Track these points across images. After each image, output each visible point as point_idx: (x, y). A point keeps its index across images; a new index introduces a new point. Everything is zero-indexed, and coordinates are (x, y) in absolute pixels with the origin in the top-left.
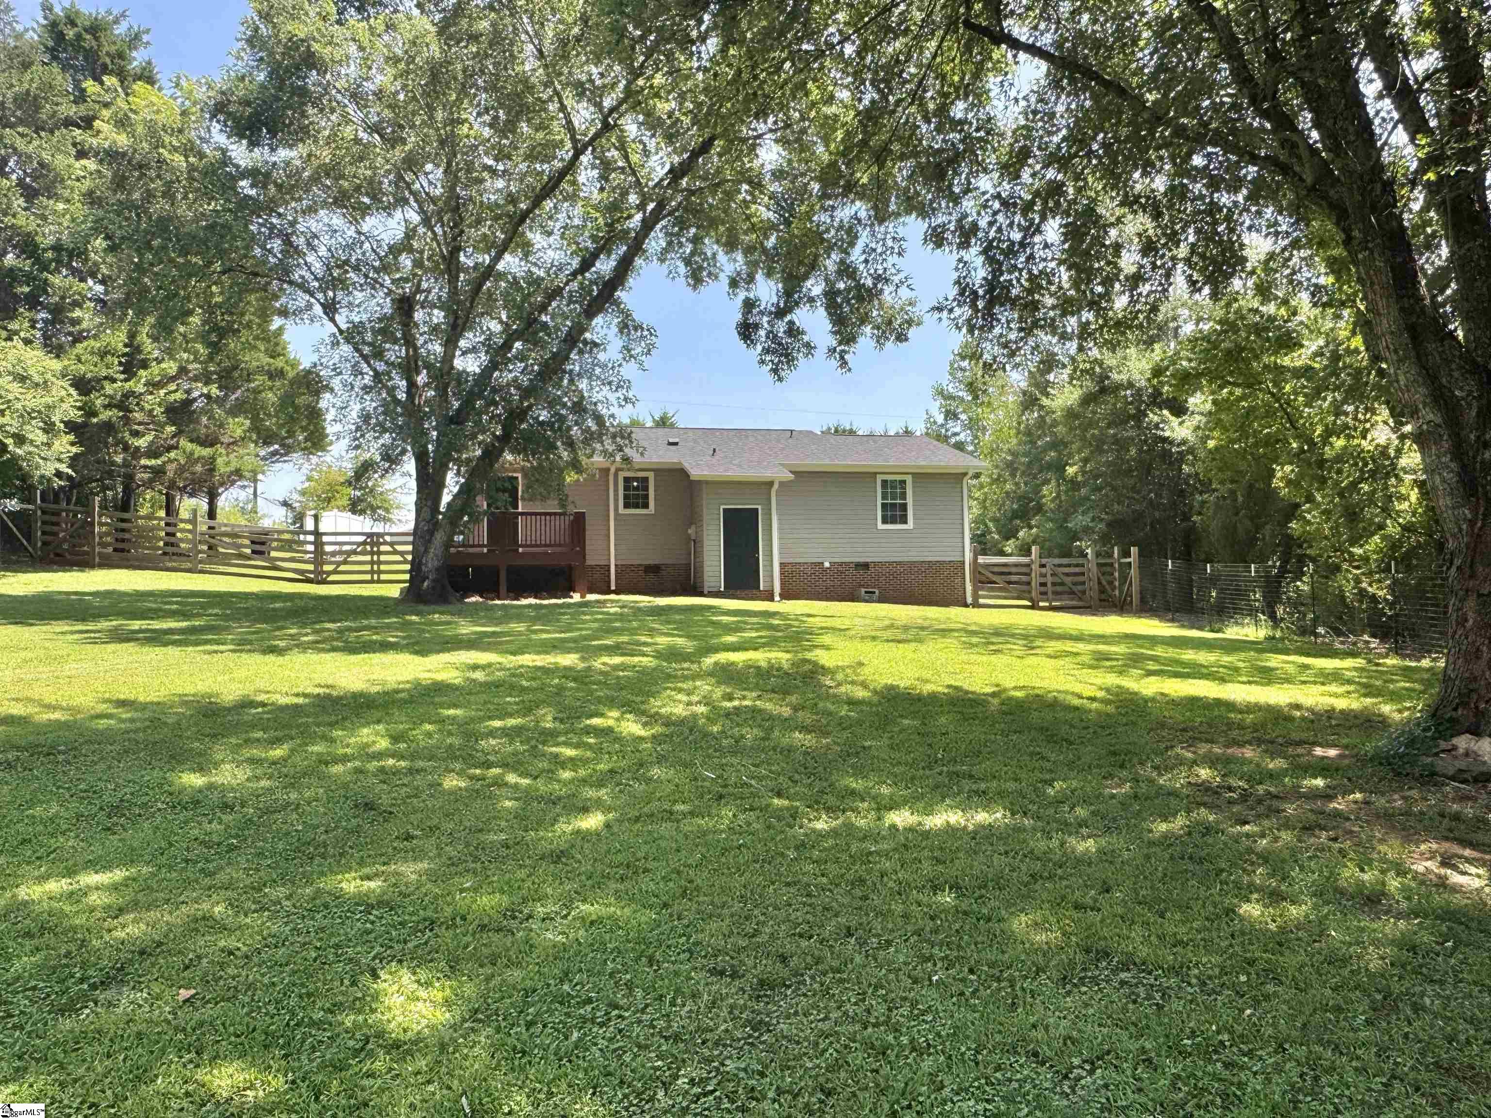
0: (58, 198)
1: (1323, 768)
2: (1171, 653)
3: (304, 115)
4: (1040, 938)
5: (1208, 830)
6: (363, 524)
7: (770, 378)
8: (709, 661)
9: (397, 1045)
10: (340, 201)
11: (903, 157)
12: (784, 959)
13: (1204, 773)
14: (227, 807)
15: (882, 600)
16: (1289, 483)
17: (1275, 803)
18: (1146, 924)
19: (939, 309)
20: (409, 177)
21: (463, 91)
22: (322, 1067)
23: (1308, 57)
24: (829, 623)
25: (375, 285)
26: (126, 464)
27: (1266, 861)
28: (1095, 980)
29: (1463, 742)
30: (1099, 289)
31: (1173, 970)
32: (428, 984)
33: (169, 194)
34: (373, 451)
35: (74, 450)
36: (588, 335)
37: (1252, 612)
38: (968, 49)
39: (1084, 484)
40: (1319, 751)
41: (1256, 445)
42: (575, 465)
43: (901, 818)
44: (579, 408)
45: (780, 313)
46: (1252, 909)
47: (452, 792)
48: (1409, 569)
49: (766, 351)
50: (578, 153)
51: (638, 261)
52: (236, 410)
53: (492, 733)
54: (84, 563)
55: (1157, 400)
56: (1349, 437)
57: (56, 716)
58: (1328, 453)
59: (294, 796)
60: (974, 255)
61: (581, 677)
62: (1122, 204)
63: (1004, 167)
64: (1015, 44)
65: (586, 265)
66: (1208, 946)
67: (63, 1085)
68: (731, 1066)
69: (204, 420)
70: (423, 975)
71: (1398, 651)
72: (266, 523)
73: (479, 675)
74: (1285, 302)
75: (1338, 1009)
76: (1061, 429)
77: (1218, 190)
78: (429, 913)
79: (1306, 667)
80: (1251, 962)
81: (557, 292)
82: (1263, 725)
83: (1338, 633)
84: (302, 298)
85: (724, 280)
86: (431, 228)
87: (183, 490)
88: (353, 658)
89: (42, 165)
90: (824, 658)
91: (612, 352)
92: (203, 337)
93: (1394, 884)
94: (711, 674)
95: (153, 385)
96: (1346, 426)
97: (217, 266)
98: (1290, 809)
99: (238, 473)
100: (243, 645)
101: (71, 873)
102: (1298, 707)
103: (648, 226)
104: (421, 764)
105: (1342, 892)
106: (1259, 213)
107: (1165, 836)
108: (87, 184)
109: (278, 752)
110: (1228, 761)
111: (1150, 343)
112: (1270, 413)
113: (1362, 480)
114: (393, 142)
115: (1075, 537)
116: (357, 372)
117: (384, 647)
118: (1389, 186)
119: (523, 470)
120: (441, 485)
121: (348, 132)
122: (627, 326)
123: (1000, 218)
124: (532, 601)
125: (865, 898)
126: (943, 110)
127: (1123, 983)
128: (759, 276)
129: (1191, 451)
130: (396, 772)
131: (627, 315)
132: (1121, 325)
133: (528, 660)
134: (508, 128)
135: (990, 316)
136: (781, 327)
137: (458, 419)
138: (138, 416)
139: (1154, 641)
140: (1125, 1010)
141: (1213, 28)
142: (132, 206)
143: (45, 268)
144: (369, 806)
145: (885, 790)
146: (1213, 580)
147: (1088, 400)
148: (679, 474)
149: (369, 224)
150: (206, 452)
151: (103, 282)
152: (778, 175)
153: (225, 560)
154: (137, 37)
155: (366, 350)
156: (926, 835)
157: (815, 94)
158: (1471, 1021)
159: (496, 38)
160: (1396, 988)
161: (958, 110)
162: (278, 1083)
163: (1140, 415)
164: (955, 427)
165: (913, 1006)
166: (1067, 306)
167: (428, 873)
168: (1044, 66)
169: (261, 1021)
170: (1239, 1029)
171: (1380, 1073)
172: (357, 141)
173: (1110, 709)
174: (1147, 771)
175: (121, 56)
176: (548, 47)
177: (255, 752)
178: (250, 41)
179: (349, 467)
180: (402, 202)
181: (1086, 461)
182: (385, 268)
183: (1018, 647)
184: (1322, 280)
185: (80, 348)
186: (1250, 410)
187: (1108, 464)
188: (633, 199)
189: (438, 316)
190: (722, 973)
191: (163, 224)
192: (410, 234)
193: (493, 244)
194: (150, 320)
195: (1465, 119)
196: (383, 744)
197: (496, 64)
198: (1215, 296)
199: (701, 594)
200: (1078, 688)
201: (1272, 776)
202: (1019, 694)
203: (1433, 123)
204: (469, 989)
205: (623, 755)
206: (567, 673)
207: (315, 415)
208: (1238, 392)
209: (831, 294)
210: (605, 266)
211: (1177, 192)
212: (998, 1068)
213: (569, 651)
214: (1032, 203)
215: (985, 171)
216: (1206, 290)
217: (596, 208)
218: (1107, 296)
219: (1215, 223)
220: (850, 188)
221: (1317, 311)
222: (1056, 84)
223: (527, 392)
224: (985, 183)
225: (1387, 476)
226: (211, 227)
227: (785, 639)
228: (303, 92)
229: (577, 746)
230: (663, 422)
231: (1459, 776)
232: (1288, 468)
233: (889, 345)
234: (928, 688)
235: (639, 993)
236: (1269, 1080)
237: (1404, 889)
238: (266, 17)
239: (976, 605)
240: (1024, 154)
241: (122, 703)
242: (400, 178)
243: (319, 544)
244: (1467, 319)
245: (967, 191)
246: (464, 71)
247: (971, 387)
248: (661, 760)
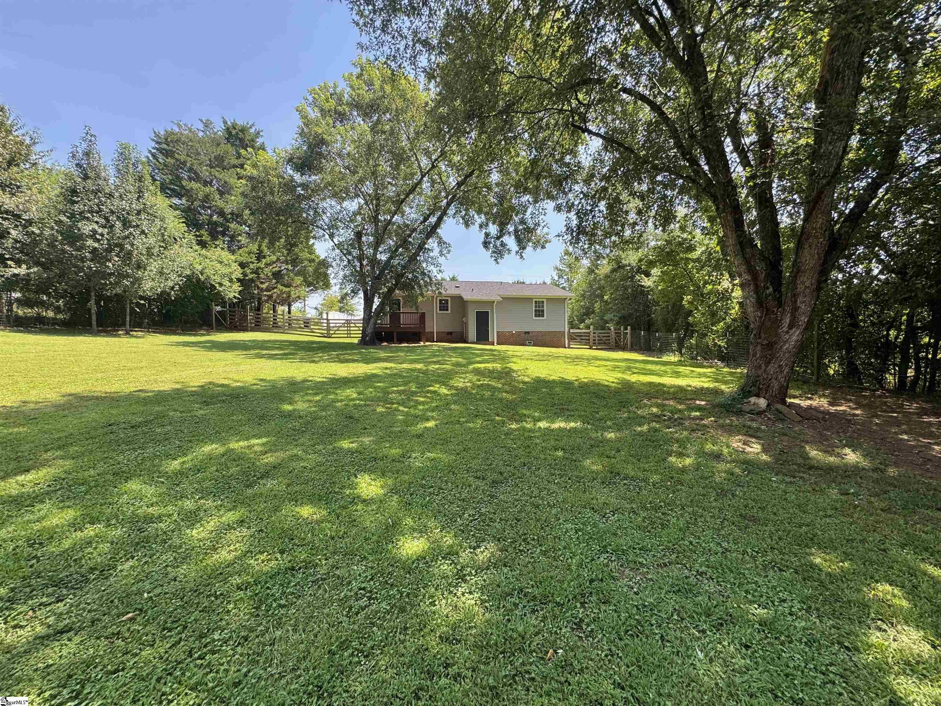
0: (232, 195)
1: (699, 408)
2: (642, 366)
3: (320, 162)
4: (594, 468)
5: (656, 430)
6: (344, 316)
7: (494, 262)
8: (471, 367)
9: (365, 501)
10: (335, 195)
11: (545, 177)
12: (501, 473)
13: (655, 410)
14: (300, 417)
15: (534, 345)
16: (689, 302)
17: (682, 421)
18: (633, 463)
19: (558, 236)
20: (360, 186)
21: (380, 154)
22: (340, 507)
23: (705, 137)
24: (515, 353)
25: (347, 227)
26: (258, 294)
27: (678, 442)
28: (615, 483)
29: (753, 400)
30: (619, 228)
31: (644, 480)
32: (375, 480)
33: (272, 193)
34: (348, 289)
35: (240, 289)
36: (426, 246)
37: (673, 351)
38: (572, 135)
39: (610, 303)
40: (698, 402)
41: (677, 288)
42: (422, 295)
43: (543, 424)
44: (423, 274)
45: (498, 238)
46: (672, 459)
47: (380, 413)
48: (734, 335)
49: (494, 252)
50: (423, 176)
51: (445, 218)
52: (298, 274)
53: (393, 392)
54: (244, 329)
55: (639, 271)
56: (714, 285)
57: (238, 384)
58: (705, 291)
59: (324, 413)
60: (572, 215)
61: (425, 373)
62: (630, 195)
63: (585, 181)
64: (590, 132)
65: (425, 219)
66: (656, 472)
67: (250, 512)
68: (483, 510)
69: (286, 278)
70: (373, 477)
71: (728, 366)
72: (309, 316)
73: (388, 371)
74: (690, 233)
75: (704, 495)
76: (602, 282)
77: (667, 190)
78: (374, 455)
79: (693, 371)
80: (672, 478)
81: (414, 230)
82: (677, 392)
83: (705, 359)
84: (321, 232)
85: (477, 225)
86: (368, 206)
87: (279, 303)
88: (343, 365)
89: (225, 182)
90: (514, 367)
91: (435, 253)
92: (284, 247)
93: (725, 451)
94: (472, 372)
95: (267, 265)
96: (712, 281)
97: (290, 220)
98: (687, 423)
99: (299, 297)
100: (302, 360)
101: (248, 439)
102: (690, 386)
103: (449, 205)
104: (368, 403)
105: (707, 454)
106: (682, 199)
107: (640, 432)
108: (242, 189)
109: (318, 398)
110: (664, 405)
111: (637, 249)
112: (683, 276)
113: (718, 301)
114: (354, 173)
115: (607, 322)
116: (341, 260)
117: (354, 361)
118: (735, 187)
119: (402, 297)
120: (373, 302)
121: (337, 169)
122: (441, 242)
123: (583, 201)
124: (406, 345)
125: (530, 453)
126: (562, 158)
127: (625, 484)
128: (490, 225)
129: (652, 290)
130: (360, 406)
131: (441, 238)
132: (627, 242)
133: (405, 366)
134: (396, 168)
135: (578, 240)
136: (498, 243)
137: (378, 278)
138: (262, 276)
139: (636, 361)
140: (625, 494)
141: (668, 125)
142: (259, 197)
143: (228, 221)
144: (351, 417)
145: (537, 414)
146: (658, 339)
147: (613, 271)
148: (460, 298)
149: (345, 204)
150: (287, 289)
151: (248, 226)
152: (497, 185)
153: (295, 329)
154: (258, 133)
155: (345, 252)
156: (552, 430)
157: (513, 153)
158: (754, 500)
159: (392, 132)
160: (726, 488)
161: (568, 159)
162: (324, 513)
163: (633, 277)
164: (562, 281)
165: (549, 490)
166: (607, 235)
167: (373, 441)
168: (601, 141)
169: (316, 491)
170: (667, 501)
171: (719, 518)
172: (340, 172)
173: (620, 386)
174: (633, 409)
175: (253, 141)
176: (412, 135)
177: (310, 398)
178: (300, 134)
179: (338, 296)
180: (357, 196)
181: (612, 294)
182: (351, 221)
183: (585, 364)
184: (705, 225)
185: (241, 251)
186: (676, 275)
187: (620, 295)
188: (443, 194)
189: (371, 239)
190: (479, 478)
191: (270, 205)
192: (360, 208)
193: (391, 212)
194: (266, 241)
195: (765, 161)
196: (355, 396)
197: (392, 143)
198: (664, 231)
199: (468, 343)
200: (608, 378)
201: (680, 411)
202: (585, 380)
203: (752, 163)
204: (390, 482)
205: (441, 400)
206: (419, 371)
207: (326, 276)
208: (671, 268)
209: (516, 231)
210: (433, 220)
211: (651, 191)
212: (580, 513)
213: (420, 363)
214: (595, 194)
215: (578, 183)
216: (661, 228)
217: (429, 197)
218: (623, 230)
219: (666, 202)
220: (526, 190)
221: (703, 237)
222: (606, 149)
223: (404, 267)
224: (577, 187)
225: (728, 299)
226: (287, 205)
227: (499, 359)
228: (320, 154)
229: (424, 397)
230: (453, 279)
231: (751, 412)
232: (689, 297)
233: (539, 250)
234: (552, 378)
235: (450, 484)
236: (678, 519)
237: (729, 453)
238: (307, 125)
239: (569, 347)
240: (592, 176)
241: (261, 380)
242: (356, 186)
243: (328, 323)
244: (762, 239)
245: (570, 191)
246: (380, 145)
247: (570, 266)
248: (455, 402)
